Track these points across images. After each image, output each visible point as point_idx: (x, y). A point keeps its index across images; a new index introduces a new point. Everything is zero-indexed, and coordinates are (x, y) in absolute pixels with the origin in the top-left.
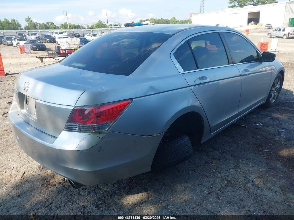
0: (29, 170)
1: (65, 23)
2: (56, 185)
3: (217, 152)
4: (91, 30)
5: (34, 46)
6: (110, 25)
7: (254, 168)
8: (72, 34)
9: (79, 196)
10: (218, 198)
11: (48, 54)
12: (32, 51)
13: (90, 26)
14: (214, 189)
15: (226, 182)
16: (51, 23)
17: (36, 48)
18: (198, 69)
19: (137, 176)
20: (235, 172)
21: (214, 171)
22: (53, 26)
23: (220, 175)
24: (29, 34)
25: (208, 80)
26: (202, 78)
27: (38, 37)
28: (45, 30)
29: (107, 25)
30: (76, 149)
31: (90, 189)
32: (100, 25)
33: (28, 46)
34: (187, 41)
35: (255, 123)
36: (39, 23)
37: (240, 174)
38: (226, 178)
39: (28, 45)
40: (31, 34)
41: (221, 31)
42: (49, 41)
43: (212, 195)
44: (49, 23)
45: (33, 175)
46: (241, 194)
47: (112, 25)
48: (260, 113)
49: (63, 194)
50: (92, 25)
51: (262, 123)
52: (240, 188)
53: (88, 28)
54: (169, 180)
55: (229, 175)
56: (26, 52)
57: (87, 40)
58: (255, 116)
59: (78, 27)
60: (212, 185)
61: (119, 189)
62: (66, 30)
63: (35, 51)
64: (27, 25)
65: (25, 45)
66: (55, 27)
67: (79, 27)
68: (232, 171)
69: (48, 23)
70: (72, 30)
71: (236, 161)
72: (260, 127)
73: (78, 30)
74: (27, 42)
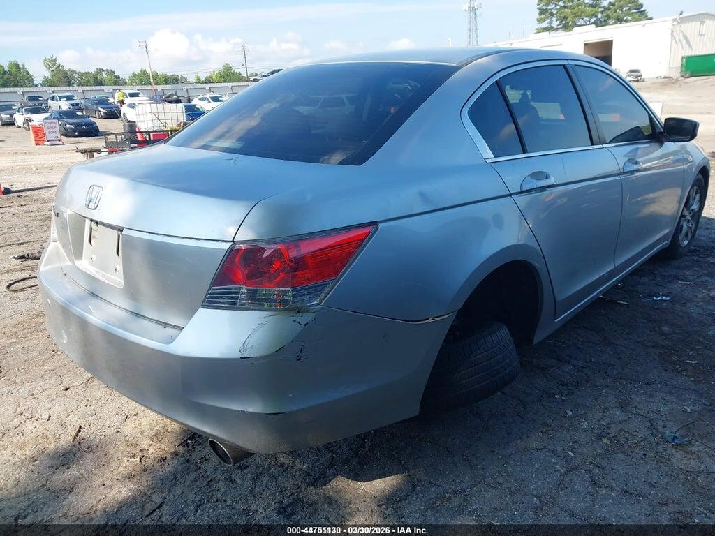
0: (92, 422)
1: (141, 71)
2: (166, 458)
3: (567, 368)
4: (207, 86)
5: (68, 126)
6: (252, 75)
7: (670, 406)
8: (161, 97)
9: (231, 485)
10: (594, 482)
11: (106, 142)
12: (64, 138)
13: (203, 79)
14: (579, 460)
15: (605, 441)
16: (107, 70)
17: (74, 131)
18: (525, 152)
19: (375, 431)
20: (623, 417)
21: (570, 413)
22: (113, 79)
23: (586, 423)
24: (54, 96)
25: (552, 181)
26: (537, 175)
27: (77, 104)
28: (94, 88)
29: (244, 74)
30: (238, 355)
31: (258, 468)
32: (228, 75)
33: (54, 125)
34: (496, 82)
35: (651, 296)
36: (78, 71)
37: (637, 421)
38: (603, 431)
39: (54, 123)
40: (60, 98)
41: (570, 62)
42: (104, 113)
43: (576, 474)
44: (103, 71)
45: (104, 434)
46: (651, 472)
47: (256, 75)
48: (656, 272)
49: (188, 483)
50: (209, 75)
51: (666, 297)
52: (644, 455)
53: (199, 81)
54: (459, 440)
55: (608, 424)
56: (48, 141)
57: (198, 109)
58: (645, 279)
59: (175, 80)
60: (571, 448)
61: (332, 465)
62: (145, 87)
63: (69, 137)
64: (48, 75)
65: (46, 123)
66: (118, 81)
67: (177, 80)
68: (617, 414)
69: (100, 71)
70: (159, 88)
71: (620, 389)
72: (665, 304)
73: (175, 86)
74: (51, 115)
